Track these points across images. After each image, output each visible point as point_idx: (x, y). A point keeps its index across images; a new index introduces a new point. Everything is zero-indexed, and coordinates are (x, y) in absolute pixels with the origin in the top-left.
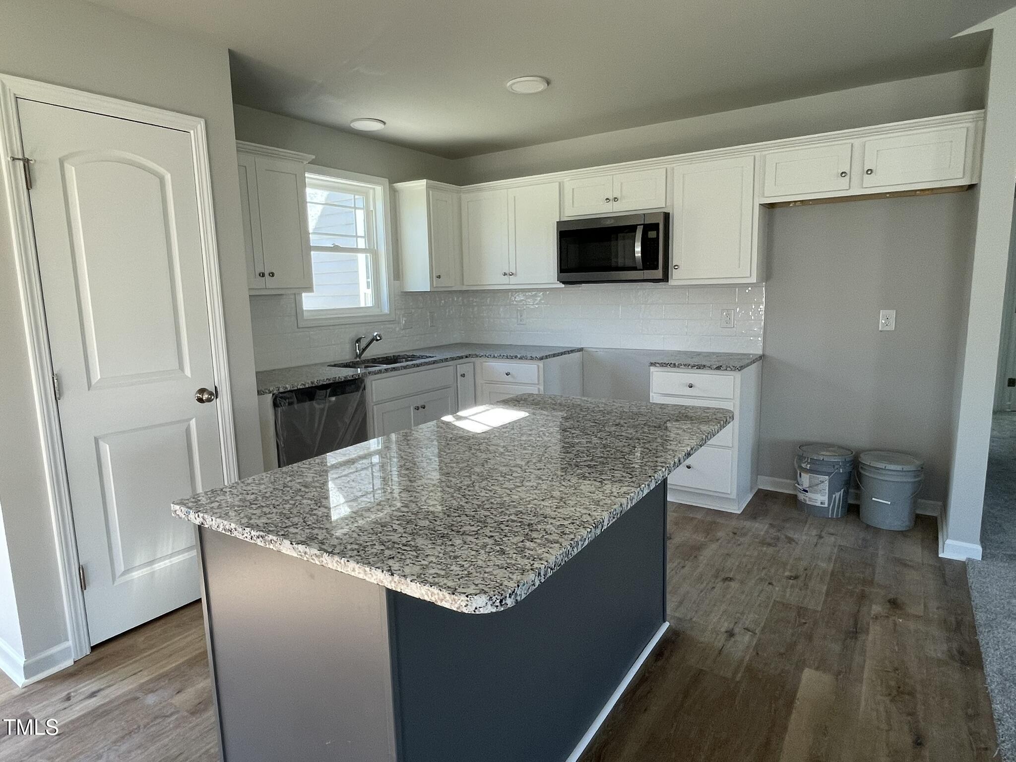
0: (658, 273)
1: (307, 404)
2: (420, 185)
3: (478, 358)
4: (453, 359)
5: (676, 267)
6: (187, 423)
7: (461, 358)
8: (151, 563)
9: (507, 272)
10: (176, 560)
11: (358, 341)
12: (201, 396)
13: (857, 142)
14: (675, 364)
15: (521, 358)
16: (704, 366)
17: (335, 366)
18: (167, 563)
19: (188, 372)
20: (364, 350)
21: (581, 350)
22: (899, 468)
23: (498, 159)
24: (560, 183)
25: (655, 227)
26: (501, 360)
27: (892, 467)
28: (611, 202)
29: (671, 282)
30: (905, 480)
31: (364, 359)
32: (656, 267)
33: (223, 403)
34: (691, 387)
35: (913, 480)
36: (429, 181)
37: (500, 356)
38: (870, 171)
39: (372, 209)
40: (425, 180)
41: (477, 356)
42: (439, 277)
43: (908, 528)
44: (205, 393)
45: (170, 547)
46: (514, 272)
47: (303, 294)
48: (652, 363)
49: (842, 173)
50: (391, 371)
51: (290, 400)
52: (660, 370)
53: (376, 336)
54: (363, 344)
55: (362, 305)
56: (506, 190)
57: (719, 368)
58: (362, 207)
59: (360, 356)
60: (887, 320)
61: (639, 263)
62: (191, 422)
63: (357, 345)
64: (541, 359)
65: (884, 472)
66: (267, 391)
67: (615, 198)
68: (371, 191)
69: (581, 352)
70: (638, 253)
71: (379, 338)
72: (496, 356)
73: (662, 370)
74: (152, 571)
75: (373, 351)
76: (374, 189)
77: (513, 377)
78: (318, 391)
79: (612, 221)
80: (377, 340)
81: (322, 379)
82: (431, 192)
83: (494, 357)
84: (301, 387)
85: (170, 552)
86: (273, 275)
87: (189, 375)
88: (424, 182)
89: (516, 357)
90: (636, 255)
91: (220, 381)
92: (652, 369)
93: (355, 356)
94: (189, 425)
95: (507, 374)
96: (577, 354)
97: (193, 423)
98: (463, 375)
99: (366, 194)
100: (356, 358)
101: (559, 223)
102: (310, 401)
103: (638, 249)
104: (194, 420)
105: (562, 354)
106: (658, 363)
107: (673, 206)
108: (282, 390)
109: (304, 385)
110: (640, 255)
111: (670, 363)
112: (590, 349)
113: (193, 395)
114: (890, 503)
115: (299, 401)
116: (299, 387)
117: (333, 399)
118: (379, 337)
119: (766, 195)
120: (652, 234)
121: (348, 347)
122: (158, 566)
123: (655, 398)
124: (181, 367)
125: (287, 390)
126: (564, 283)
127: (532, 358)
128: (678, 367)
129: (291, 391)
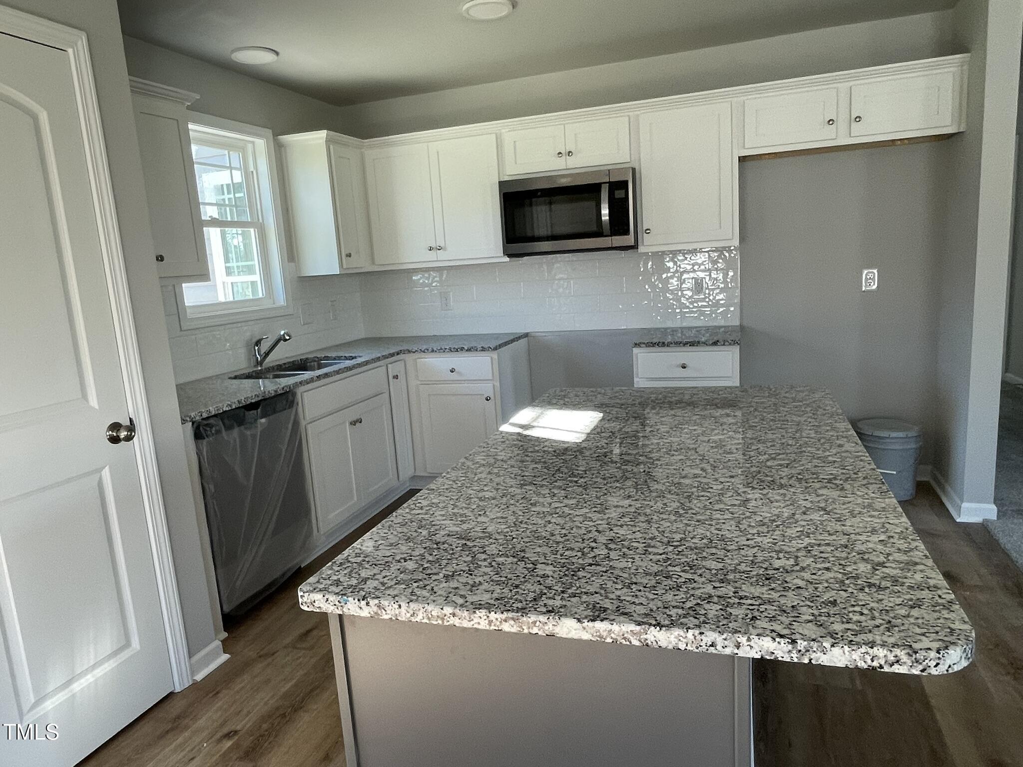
0: (629, 240)
1: (236, 432)
2: (320, 136)
3: (412, 354)
4: (385, 357)
5: (648, 231)
6: (97, 476)
7: (392, 355)
8: (69, 683)
9: (433, 245)
10: (99, 672)
11: (258, 343)
12: (115, 434)
13: (844, 86)
14: (663, 343)
15: (469, 350)
16: (699, 342)
17: (236, 378)
18: (89, 678)
19: (93, 402)
20: (267, 354)
21: (526, 335)
22: (901, 434)
23: (403, 106)
24: (496, 134)
25: (623, 185)
26: (443, 355)
27: (894, 435)
28: (564, 157)
29: (642, 249)
30: (906, 447)
31: (267, 367)
32: (626, 232)
33: (143, 440)
34: (685, 368)
35: (914, 446)
36: (332, 133)
37: (441, 349)
38: (858, 119)
39: (252, 168)
40: (326, 131)
41: (409, 352)
42: (349, 255)
43: (911, 497)
44: (122, 430)
45: (92, 657)
46: (442, 245)
47: (184, 285)
48: (636, 344)
49: (829, 121)
50: (324, 378)
51: (217, 428)
52: (644, 351)
53: (284, 335)
54: (265, 347)
55: (222, 299)
56: (426, 144)
57: (715, 343)
58: (239, 167)
59: (260, 363)
60: (870, 279)
61: (607, 228)
62: (103, 473)
63: (256, 348)
64: (495, 349)
65: (888, 440)
66: (188, 419)
67: (570, 152)
68: (250, 146)
69: (526, 339)
70: (604, 216)
71: (288, 338)
72: (435, 349)
73: (648, 351)
74: (71, 694)
75: (280, 355)
76: (253, 143)
77: (459, 373)
78: (247, 413)
79: (569, 179)
80: (286, 340)
81: (250, 396)
82: (331, 147)
83: (433, 351)
84: (227, 409)
85: (92, 663)
86: (162, 259)
87: (97, 407)
88: (323, 134)
89: (462, 349)
90: (603, 218)
91: (136, 410)
92: (636, 350)
93: (255, 364)
94: (100, 478)
95: (452, 371)
96: (523, 341)
97: (106, 474)
98: (396, 377)
99: (242, 149)
100: (255, 366)
101: (502, 184)
102: (239, 426)
103: (605, 211)
104: (107, 468)
105: (513, 341)
106: (644, 343)
107: (640, 160)
108: (205, 415)
109: (230, 406)
110: (608, 218)
111: (658, 341)
112: (537, 334)
113: (104, 433)
114: (895, 473)
115: (229, 428)
116: (224, 409)
117: (263, 420)
118: (289, 336)
119: (746, 147)
120: (619, 194)
121: (242, 352)
122: (76, 687)
123: (640, 382)
124: (84, 396)
125: (211, 415)
126: (510, 256)
127: (483, 349)
128: (668, 346)
129: (215, 416)
